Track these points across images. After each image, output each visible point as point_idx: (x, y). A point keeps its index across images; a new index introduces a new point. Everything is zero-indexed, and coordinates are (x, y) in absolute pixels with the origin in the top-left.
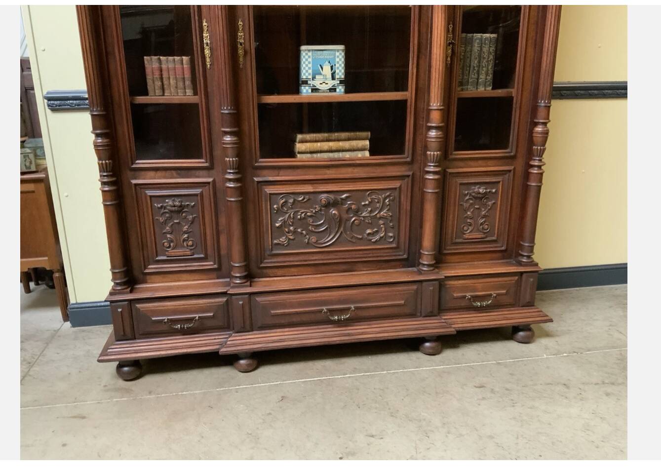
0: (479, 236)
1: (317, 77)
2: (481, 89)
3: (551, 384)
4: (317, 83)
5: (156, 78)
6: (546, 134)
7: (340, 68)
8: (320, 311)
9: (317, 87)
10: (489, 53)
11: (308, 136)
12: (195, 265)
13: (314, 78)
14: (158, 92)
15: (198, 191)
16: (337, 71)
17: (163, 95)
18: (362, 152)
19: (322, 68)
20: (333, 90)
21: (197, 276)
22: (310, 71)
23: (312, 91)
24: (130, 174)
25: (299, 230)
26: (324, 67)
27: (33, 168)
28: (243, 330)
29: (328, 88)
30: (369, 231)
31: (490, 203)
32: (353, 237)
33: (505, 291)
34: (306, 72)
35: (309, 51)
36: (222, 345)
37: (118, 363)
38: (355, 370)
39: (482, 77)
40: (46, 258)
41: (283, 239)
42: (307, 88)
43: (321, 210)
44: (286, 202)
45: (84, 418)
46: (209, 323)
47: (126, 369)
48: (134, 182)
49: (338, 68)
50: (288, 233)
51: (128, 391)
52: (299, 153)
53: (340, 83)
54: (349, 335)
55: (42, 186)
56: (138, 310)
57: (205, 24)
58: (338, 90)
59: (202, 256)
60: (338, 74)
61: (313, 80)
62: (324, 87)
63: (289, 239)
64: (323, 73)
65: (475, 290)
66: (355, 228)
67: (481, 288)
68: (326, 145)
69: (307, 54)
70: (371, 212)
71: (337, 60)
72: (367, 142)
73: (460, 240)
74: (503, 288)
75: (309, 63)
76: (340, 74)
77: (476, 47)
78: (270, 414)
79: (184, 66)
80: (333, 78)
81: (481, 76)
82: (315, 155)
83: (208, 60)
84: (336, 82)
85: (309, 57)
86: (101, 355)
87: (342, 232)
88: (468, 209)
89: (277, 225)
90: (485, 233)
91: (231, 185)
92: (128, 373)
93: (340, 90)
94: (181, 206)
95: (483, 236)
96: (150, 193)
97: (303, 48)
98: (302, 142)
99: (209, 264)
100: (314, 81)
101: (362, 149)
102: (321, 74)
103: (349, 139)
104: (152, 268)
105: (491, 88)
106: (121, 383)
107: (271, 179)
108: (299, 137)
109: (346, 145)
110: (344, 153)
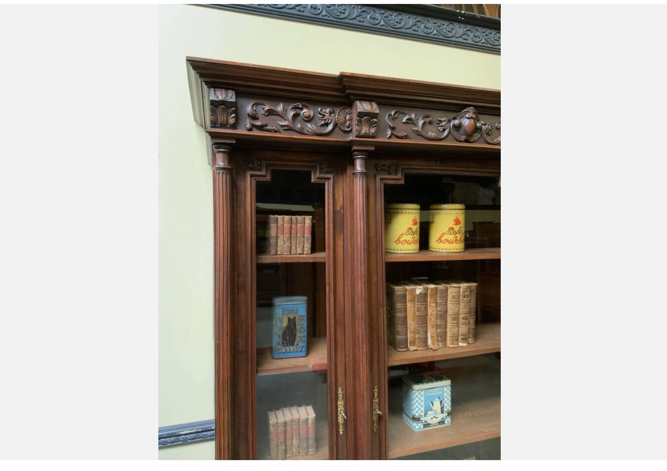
1: (429, 413)
4: (428, 419)
5: (281, 442)
7: (448, 402)
9: (429, 422)
13: (426, 414)
14: (281, 456)
16: (446, 405)
19: (433, 404)
20: (442, 422)
22: (423, 409)
23: (424, 427)
26: (434, 403)
29: (438, 421)
34: (418, 410)
35: (422, 390)
42: (420, 424)
49: (446, 402)
53: (448, 415)
57: (340, 392)
58: (446, 422)
60: (446, 407)
61: (425, 416)
62: (434, 421)
64: (434, 408)
69: (420, 394)
71: (445, 394)
75: (422, 401)
76: (448, 407)
79: (309, 425)
80: (442, 412)
83: (341, 427)
84: (445, 415)
85: (422, 396)
93: (448, 421)
100: (427, 418)
102: (432, 410)
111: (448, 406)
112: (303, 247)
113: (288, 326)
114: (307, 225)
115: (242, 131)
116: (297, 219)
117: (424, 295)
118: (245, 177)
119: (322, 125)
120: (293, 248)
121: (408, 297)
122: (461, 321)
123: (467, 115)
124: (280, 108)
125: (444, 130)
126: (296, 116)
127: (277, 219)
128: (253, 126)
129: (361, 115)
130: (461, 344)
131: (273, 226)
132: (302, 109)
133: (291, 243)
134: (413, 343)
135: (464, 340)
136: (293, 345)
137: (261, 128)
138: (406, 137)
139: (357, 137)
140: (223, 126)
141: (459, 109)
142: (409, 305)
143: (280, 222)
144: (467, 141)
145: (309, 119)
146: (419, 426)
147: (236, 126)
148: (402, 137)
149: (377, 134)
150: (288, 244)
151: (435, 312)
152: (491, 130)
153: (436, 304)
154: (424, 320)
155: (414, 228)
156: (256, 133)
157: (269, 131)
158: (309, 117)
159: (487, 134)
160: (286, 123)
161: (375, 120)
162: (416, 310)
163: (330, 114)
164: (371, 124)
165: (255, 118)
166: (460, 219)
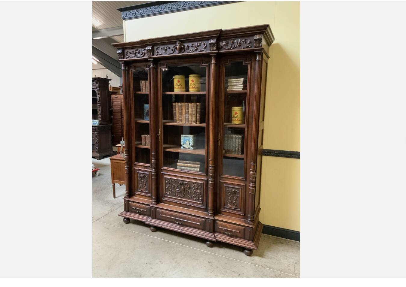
0: (233, 207)
1: (185, 144)
2: (236, 154)
3: (235, 272)
4: (185, 146)
8: (173, 219)
9: (185, 147)
10: (239, 142)
11: (181, 161)
12: (146, 194)
13: (184, 144)
14: (144, 144)
15: (148, 173)
16: (191, 143)
17: (145, 145)
20: (189, 148)
21: (146, 197)
23: (184, 149)
24: (134, 165)
25: (173, 190)
26: (187, 141)
28: (152, 218)
30: (194, 196)
31: (237, 196)
32: (188, 197)
33: (239, 232)
34: (182, 143)
35: (183, 136)
36: (147, 221)
37: (124, 217)
38: (181, 243)
39: (237, 150)
41: (168, 192)
43: (179, 185)
44: (169, 181)
46: (146, 213)
47: (125, 220)
48: (134, 168)
50: (170, 190)
51: (123, 226)
52: (178, 166)
53: (192, 146)
54: (181, 230)
56: (130, 204)
59: (148, 192)
62: (187, 147)
63: (170, 193)
65: (227, 227)
66: (189, 194)
67: (229, 228)
70: (194, 189)
71: (191, 140)
72: (199, 166)
73: (227, 207)
74: (238, 230)
75: (183, 140)
77: (234, 140)
78: (145, 245)
80: (189, 144)
82: (182, 167)
84: (190, 146)
85: (183, 138)
86: (121, 214)
87: (185, 194)
88: (229, 196)
89: (167, 187)
90: (236, 207)
91: (153, 174)
93: (192, 148)
94: (144, 176)
95: (235, 207)
96: (138, 171)
97: (181, 135)
98: (180, 163)
99: (150, 195)
101: (197, 168)
102: (186, 143)
103: (193, 164)
104: (137, 193)
105: (240, 154)
106: (124, 223)
107: (165, 173)
108: (178, 161)
109: (192, 165)
110: (191, 168)
111: (192, 143)
114: (148, 83)
115: (125, 59)
116: (146, 82)
117: (181, 106)
118: (130, 71)
121: (177, 106)
122: (193, 115)
123: (177, 45)
124: (132, 51)
125: (172, 50)
126: (135, 53)
127: (142, 82)
128: (127, 57)
129: (147, 50)
130: (193, 123)
131: (141, 84)
132: (137, 50)
134: (178, 120)
135: (194, 122)
136: (148, 117)
137: (129, 57)
138: (161, 54)
139: (149, 56)
140: (121, 58)
141: (175, 43)
142: (177, 108)
144: (179, 53)
146: (182, 147)
147: (124, 58)
148: (160, 55)
149: (153, 55)
150: (145, 89)
151: (184, 112)
152: (188, 48)
153: (185, 109)
154: (181, 114)
155: (178, 84)
156: (128, 59)
157: (130, 58)
158: (138, 52)
159: (187, 49)
160: (133, 55)
161: (151, 51)
162: (179, 110)
163: (143, 51)
164: (150, 52)
165: (128, 55)
166: (194, 80)
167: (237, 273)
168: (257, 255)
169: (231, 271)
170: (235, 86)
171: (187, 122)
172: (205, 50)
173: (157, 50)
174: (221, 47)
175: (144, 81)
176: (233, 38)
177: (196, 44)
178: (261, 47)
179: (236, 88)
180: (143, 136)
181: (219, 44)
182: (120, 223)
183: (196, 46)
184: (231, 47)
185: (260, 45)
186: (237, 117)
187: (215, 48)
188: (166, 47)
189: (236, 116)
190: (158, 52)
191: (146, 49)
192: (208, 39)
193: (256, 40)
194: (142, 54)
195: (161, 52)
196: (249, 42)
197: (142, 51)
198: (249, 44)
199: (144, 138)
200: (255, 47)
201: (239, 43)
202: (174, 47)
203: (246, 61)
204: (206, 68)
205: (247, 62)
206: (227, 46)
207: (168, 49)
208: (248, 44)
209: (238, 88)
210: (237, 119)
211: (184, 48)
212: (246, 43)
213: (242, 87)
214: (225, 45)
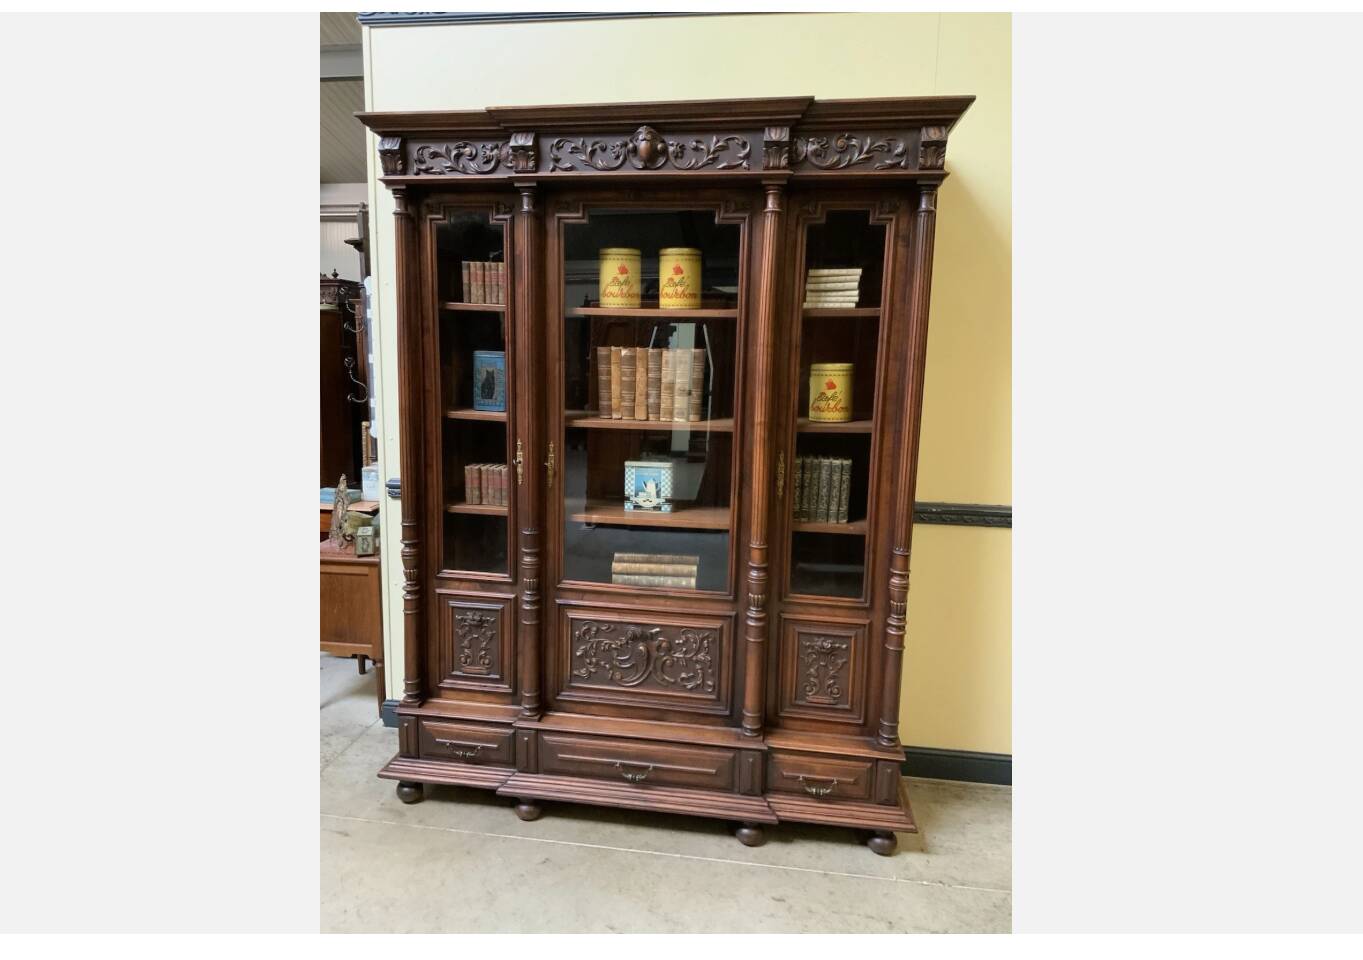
0: (827, 701)
1: (640, 493)
2: (833, 521)
3: (873, 918)
4: (640, 500)
5: (475, 486)
6: (906, 588)
7: (667, 487)
8: (613, 764)
9: (640, 504)
10: (841, 481)
11: (626, 556)
12: (490, 687)
13: (636, 495)
14: (476, 501)
15: (499, 607)
16: (663, 489)
17: (481, 504)
18: (687, 579)
19: (646, 485)
20: (657, 508)
21: (487, 698)
22: (634, 488)
23: (635, 509)
24: (435, 582)
25: (602, 663)
26: (648, 484)
27: (370, 551)
28: (525, 770)
29: (653, 506)
30: (683, 675)
31: (840, 661)
32: (664, 679)
33: (852, 780)
34: (629, 489)
35: (633, 467)
36: (504, 783)
37: (398, 782)
38: (646, 846)
39: (834, 508)
40: (370, 646)
41: (583, 671)
42: (630, 504)
43: (627, 643)
44: (589, 630)
45: (347, 835)
46: (493, 756)
47: (406, 789)
48: (438, 591)
49: (664, 486)
50: (590, 664)
51: (401, 814)
52: (615, 573)
53: (666, 502)
54: (645, 800)
55: (376, 569)
56: (424, 727)
57: (519, 443)
58: (663, 509)
59: (498, 677)
60: (664, 492)
61: (636, 497)
62: (647, 505)
63: (591, 672)
64: (647, 490)
65: (811, 771)
66: (667, 669)
67: (819, 770)
68: (645, 567)
69: (631, 469)
70: (686, 653)
71: (663, 477)
72: (695, 568)
73: (803, 703)
74: (851, 777)
75: (633, 479)
77: (824, 475)
78: (522, 875)
79: (503, 475)
80: (658, 495)
81: (832, 508)
82: (632, 577)
83: (520, 477)
84: (662, 500)
85: (633, 472)
86: (383, 770)
87: (650, 673)
88: (810, 666)
89: (578, 654)
90: (835, 699)
91: (528, 608)
92: (406, 794)
93: (666, 509)
94: (480, 621)
95: (832, 701)
96: (453, 603)
97: (627, 463)
98: (621, 561)
99: (505, 688)
100: (638, 498)
101: (689, 575)
102: (645, 491)
103: (672, 563)
104: (447, 683)
105: (845, 521)
106: (399, 803)
107: (573, 602)
108: (617, 555)
109: (670, 568)
110: (666, 578)
111: (667, 492)
112: (498, 296)
113: (487, 379)
114: (500, 272)
115: (411, 177)
116: (490, 266)
117: (632, 360)
118: (425, 221)
119: (485, 163)
120: (488, 297)
121: (613, 359)
122: (677, 391)
123: (641, 137)
124: (442, 149)
125: (618, 157)
126: (458, 156)
127: (469, 266)
128: (420, 170)
129: (515, 149)
130: (676, 419)
131: (465, 272)
132: (465, 147)
133: (485, 291)
134: (618, 410)
135: (681, 414)
136: (491, 398)
137: (427, 171)
138: (571, 169)
139: (517, 172)
140: (394, 172)
141: (631, 131)
142: (613, 367)
143: (472, 269)
144: (644, 168)
145: (473, 158)
146: (628, 506)
147: (404, 171)
148: (566, 170)
149: (537, 168)
150: (481, 292)
151: (644, 378)
152: (682, 152)
153: (647, 370)
154: (632, 386)
155: (622, 278)
156: (423, 177)
157: (434, 173)
158: (471, 155)
159: (676, 157)
160: (449, 164)
161: (531, 153)
162: (623, 374)
163: (492, 150)
164: (528, 158)
165: (422, 162)
166: (682, 267)
167: (882, 919)
168: (909, 850)
169: (859, 915)
170: (829, 294)
171: (651, 416)
172: (744, 164)
173: (554, 149)
174: (801, 158)
175: (479, 263)
176: (848, 130)
177: (713, 142)
178: (941, 168)
179: (834, 299)
180: (471, 470)
181: (797, 149)
182: (382, 804)
183: (712, 150)
184: (839, 162)
185: (940, 162)
186: (833, 397)
187: (784, 162)
188: (590, 141)
189: (830, 393)
190: (557, 160)
191: (512, 143)
192: (758, 128)
193: (927, 145)
194: (488, 162)
195: (570, 161)
196: (899, 150)
197: (486, 149)
198: (900, 155)
199: (476, 475)
200: (921, 169)
201: (865, 149)
202: (626, 145)
203: (881, 213)
204: (739, 229)
205: (883, 216)
206: (824, 157)
207: (599, 151)
208: (897, 155)
209: (841, 299)
210: (832, 404)
211: (665, 151)
212: (889, 151)
213: (857, 299)
214: (816, 153)
